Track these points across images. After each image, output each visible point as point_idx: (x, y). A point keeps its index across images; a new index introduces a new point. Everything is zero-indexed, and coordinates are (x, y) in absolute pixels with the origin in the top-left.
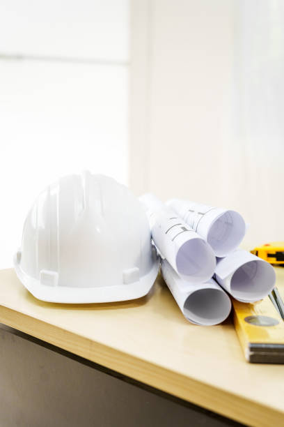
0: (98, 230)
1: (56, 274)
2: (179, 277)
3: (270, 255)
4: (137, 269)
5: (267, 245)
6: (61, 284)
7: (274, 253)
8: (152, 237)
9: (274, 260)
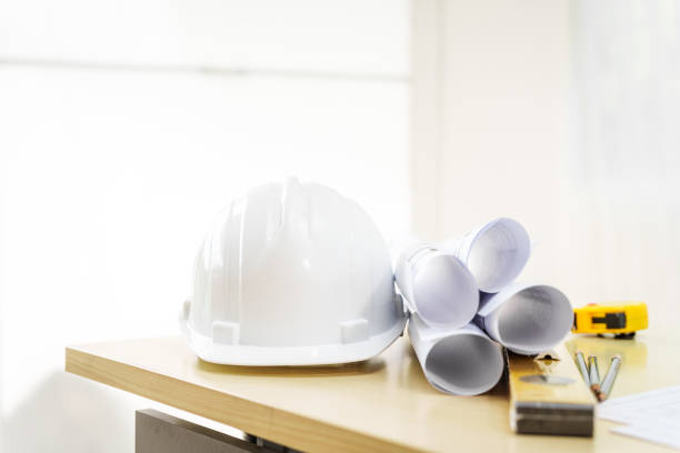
0: (306, 263)
1: (236, 327)
2: (427, 326)
3: (596, 320)
4: (365, 321)
5: (592, 305)
6: (242, 342)
7: (603, 315)
8: (394, 279)
9: (601, 328)
